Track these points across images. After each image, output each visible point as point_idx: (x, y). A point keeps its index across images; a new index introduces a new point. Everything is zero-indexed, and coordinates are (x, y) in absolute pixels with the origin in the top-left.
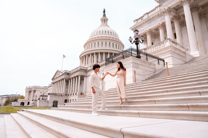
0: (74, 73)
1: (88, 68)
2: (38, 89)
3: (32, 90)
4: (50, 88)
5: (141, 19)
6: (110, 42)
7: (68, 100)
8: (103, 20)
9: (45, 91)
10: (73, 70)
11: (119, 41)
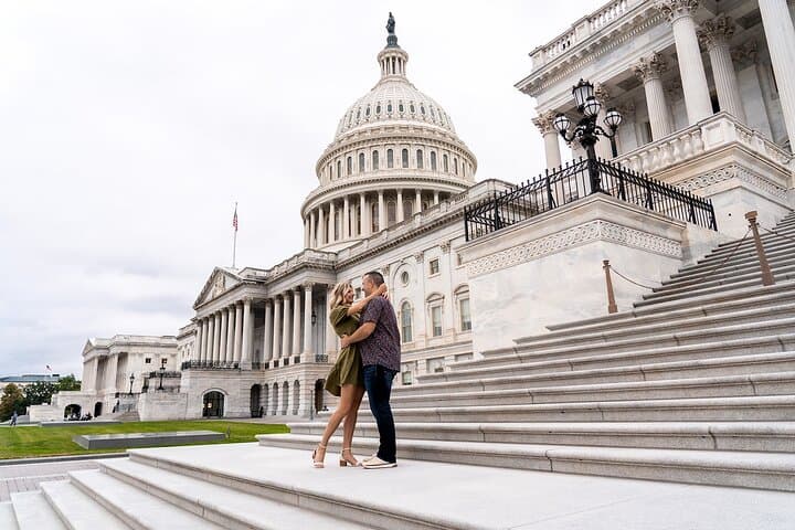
0: (287, 275)
1: (340, 256)
2: (134, 350)
3: (112, 352)
4: (185, 341)
5: (561, 46)
6: (420, 148)
7: (267, 385)
8: (388, 59)
9: (166, 352)
10: (282, 264)
11: (456, 144)
